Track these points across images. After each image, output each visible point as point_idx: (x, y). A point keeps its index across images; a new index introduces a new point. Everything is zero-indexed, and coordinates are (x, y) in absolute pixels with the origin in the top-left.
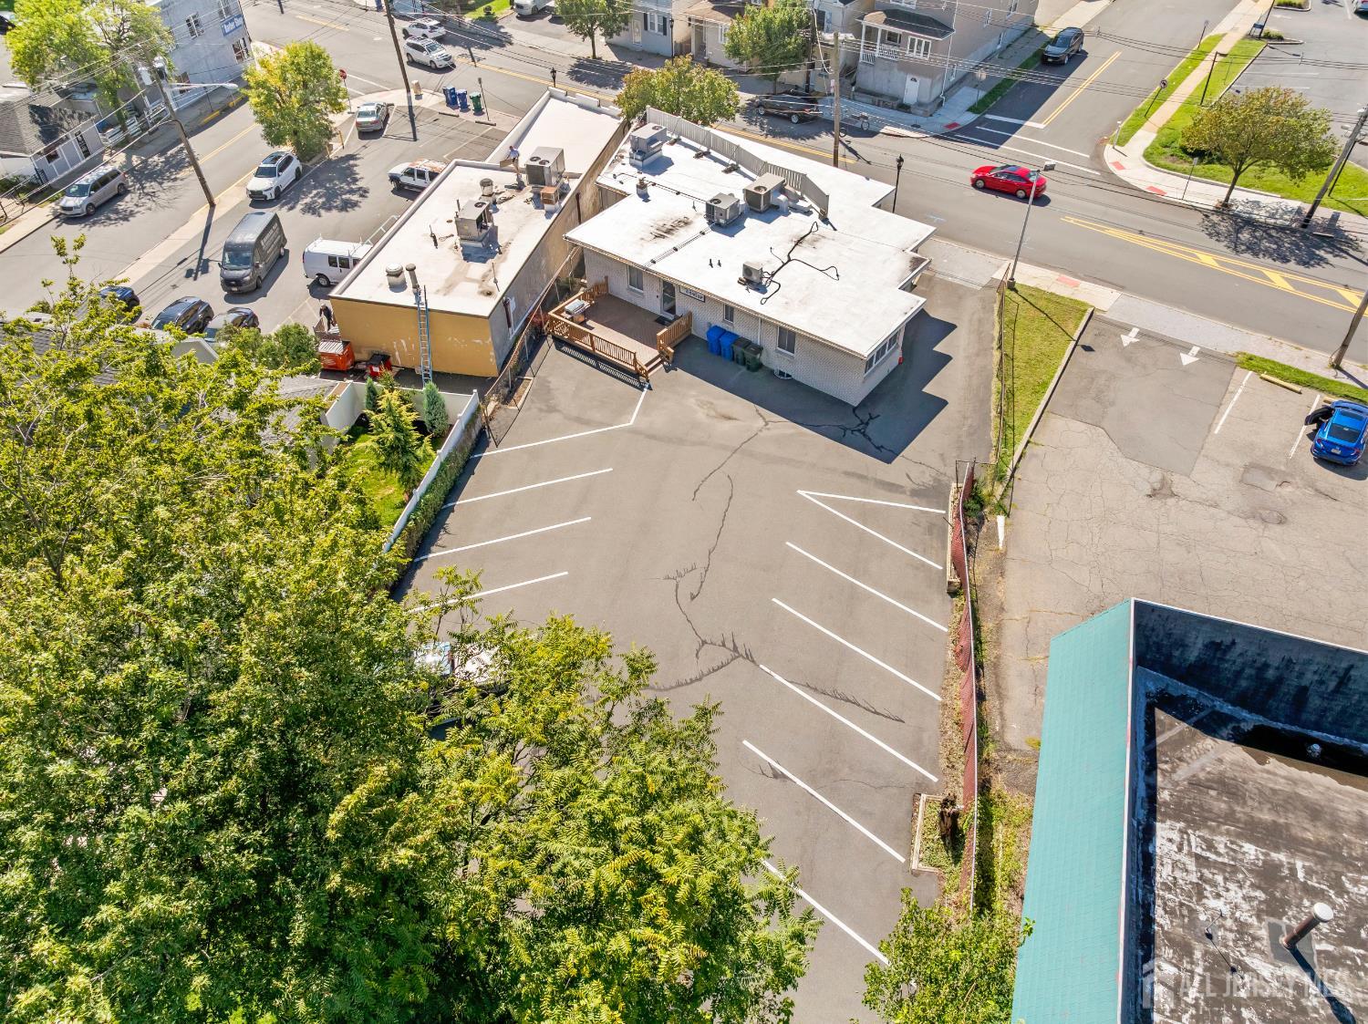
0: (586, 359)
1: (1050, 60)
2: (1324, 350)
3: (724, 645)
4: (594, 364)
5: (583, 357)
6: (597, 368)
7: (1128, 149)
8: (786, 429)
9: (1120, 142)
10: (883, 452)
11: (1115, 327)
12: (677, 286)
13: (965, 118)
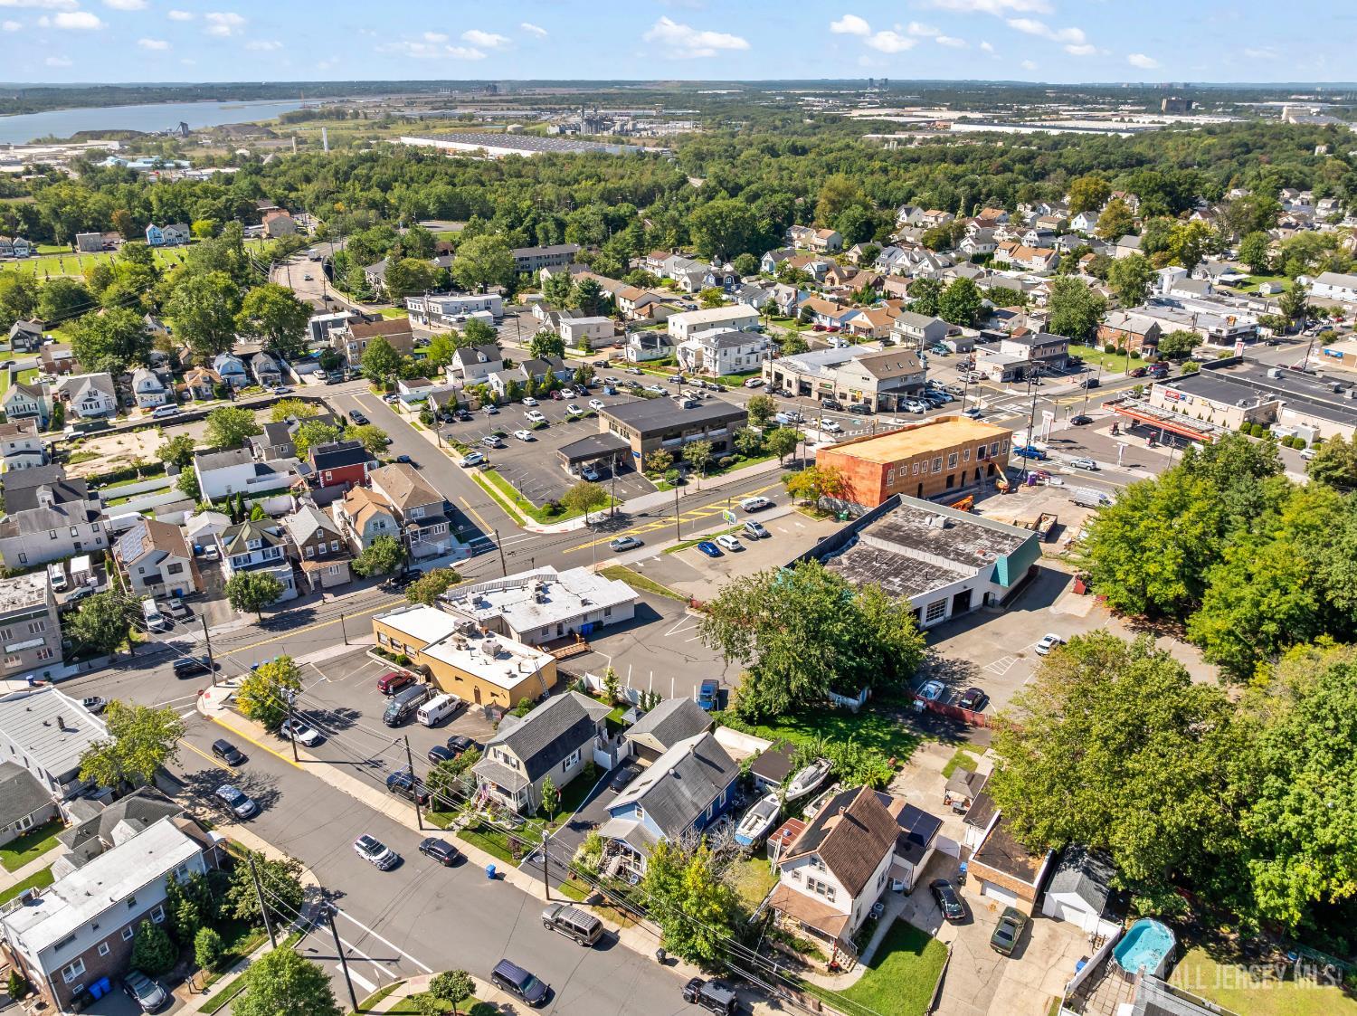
2: (677, 537)
6: (575, 658)
7: (532, 525)
8: (635, 631)
9: (525, 524)
10: (659, 618)
11: (633, 565)
12: (565, 621)
13: (466, 546)
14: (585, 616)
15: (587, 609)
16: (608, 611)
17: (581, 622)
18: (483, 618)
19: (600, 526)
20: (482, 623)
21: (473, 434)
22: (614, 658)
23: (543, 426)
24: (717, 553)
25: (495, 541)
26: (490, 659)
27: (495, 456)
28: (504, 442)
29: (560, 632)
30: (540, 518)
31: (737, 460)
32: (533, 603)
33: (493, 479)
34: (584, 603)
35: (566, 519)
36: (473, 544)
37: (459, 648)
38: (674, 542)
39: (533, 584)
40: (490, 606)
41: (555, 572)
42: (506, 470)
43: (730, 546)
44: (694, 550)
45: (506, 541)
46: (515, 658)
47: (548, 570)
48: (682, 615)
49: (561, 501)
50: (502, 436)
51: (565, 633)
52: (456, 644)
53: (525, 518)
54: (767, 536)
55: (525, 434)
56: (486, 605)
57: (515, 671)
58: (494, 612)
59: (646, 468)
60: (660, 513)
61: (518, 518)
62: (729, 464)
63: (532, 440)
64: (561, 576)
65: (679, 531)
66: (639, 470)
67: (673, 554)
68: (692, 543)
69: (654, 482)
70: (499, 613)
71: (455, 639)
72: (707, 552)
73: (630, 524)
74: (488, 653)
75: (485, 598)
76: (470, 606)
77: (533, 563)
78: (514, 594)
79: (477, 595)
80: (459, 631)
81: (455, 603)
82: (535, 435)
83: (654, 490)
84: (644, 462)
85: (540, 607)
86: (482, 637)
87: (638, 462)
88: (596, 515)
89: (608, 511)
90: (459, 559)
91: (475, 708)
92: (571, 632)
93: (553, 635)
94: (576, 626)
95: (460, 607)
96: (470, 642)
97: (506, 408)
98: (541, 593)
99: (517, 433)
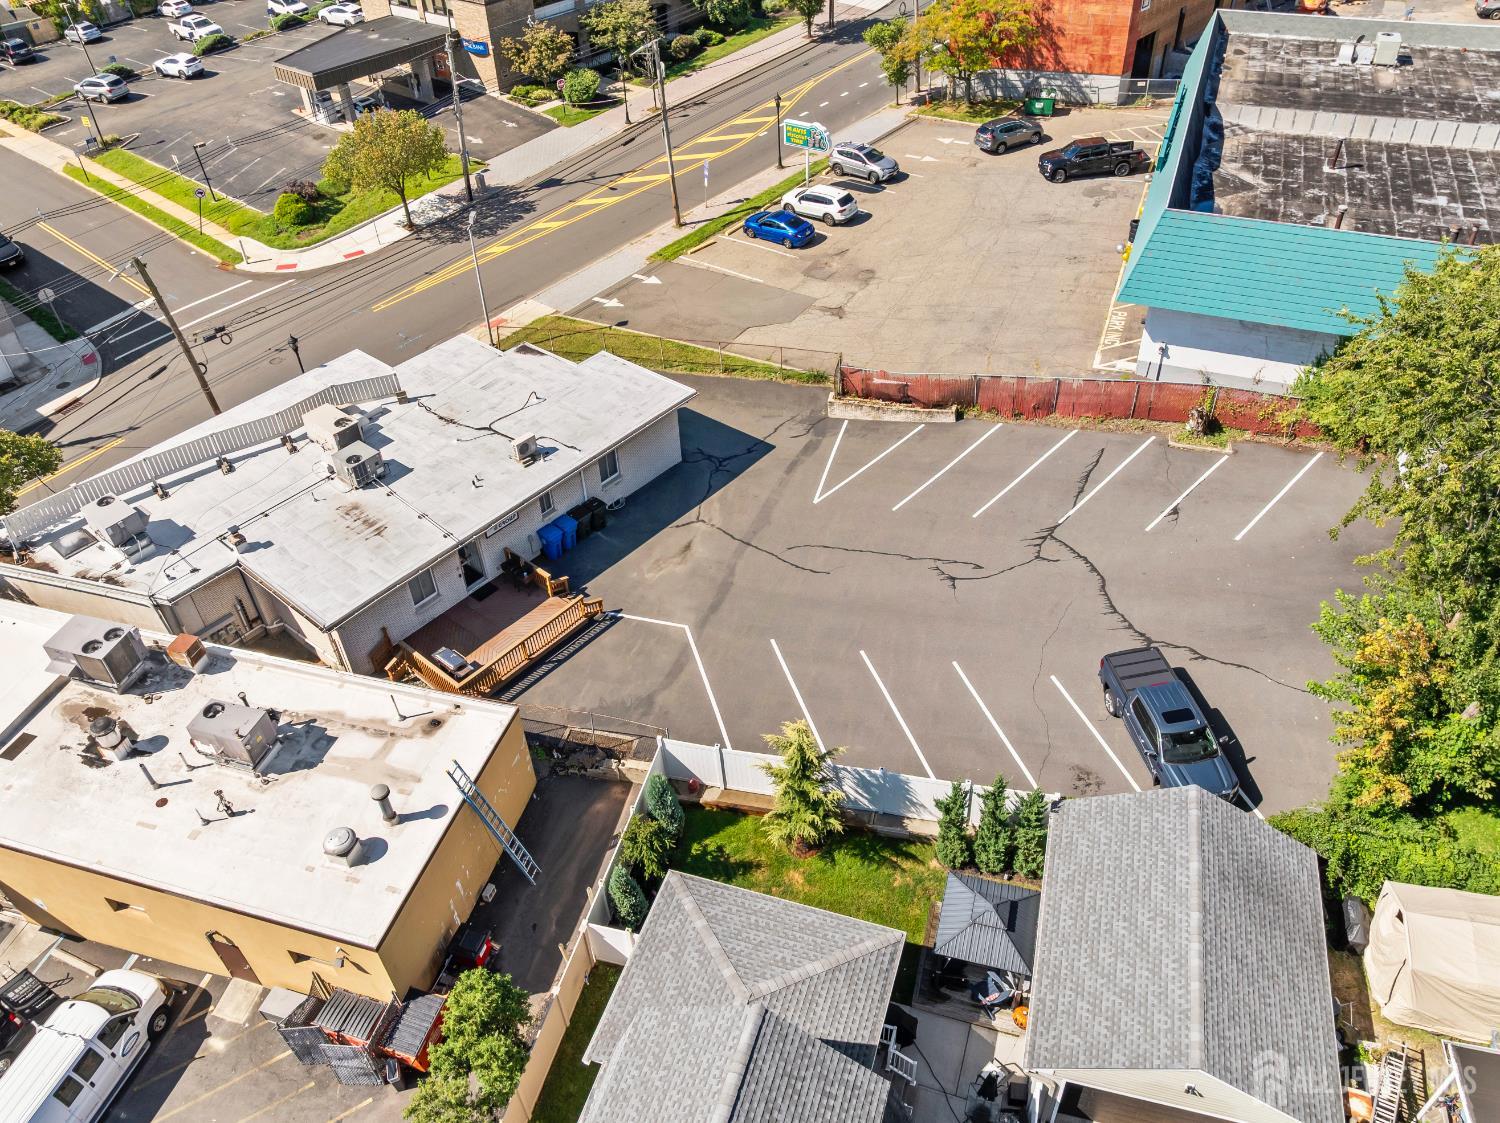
0: (535, 675)
1: (12, 263)
2: (669, 219)
3: (1039, 545)
4: (551, 665)
5: (531, 678)
6: (560, 662)
7: (260, 256)
8: (712, 508)
9: (238, 258)
10: (757, 449)
11: (589, 308)
12: (484, 534)
13: (80, 346)
14: (544, 500)
15: (545, 474)
16: (608, 463)
17: (537, 520)
18: (167, 593)
19: (448, 228)
20: (170, 616)
21: (50, 85)
22: (699, 628)
23: (221, 45)
24: (804, 235)
25: (162, 318)
26: (239, 782)
27: (115, 120)
28: (133, 88)
29: (471, 574)
30: (274, 236)
31: (705, 42)
32: (343, 489)
33: (122, 169)
34: (530, 453)
35: (351, 225)
36: (98, 341)
37: (93, 757)
38: (666, 234)
39: (322, 424)
40: (188, 535)
41: (383, 369)
42: (152, 143)
43: (834, 210)
44: (736, 241)
45: (191, 314)
46: (348, 746)
47: (355, 366)
48: (821, 426)
49: (323, 182)
50: (126, 75)
51: (491, 570)
52: (78, 736)
53: (232, 242)
54: (897, 177)
55: (180, 63)
56: (173, 537)
57: (372, 825)
58: (209, 558)
59: (508, 81)
60: (590, 172)
61: (216, 246)
62: (696, 50)
63: (200, 75)
64: (410, 374)
65: (676, 199)
66: (493, 90)
67: (685, 259)
68: (724, 223)
69: (538, 110)
70: (228, 557)
71: (71, 713)
72: (780, 239)
73: (528, 208)
74: (226, 758)
75: (156, 510)
76: (105, 557)
77: (297, 355)
78: (266, 470)
79: (119, 511)
80: (79, 674)
81: (44, 553)
82: (207, 64)
83: (547, 126)
84: (502, 64)
85: (374, 497)
86: (181, 678)
87: (486, 69)
88: (426, 204)
89: (457, 187)
90: (64, 386)
91: (231, 1008)
92: (512, 564)
93: (453, 590)
94: (523, 541)
95: (67, 568)
96: (140, 714)
97: (121, 29)
98: (362, 450)
99: (159, 63)
